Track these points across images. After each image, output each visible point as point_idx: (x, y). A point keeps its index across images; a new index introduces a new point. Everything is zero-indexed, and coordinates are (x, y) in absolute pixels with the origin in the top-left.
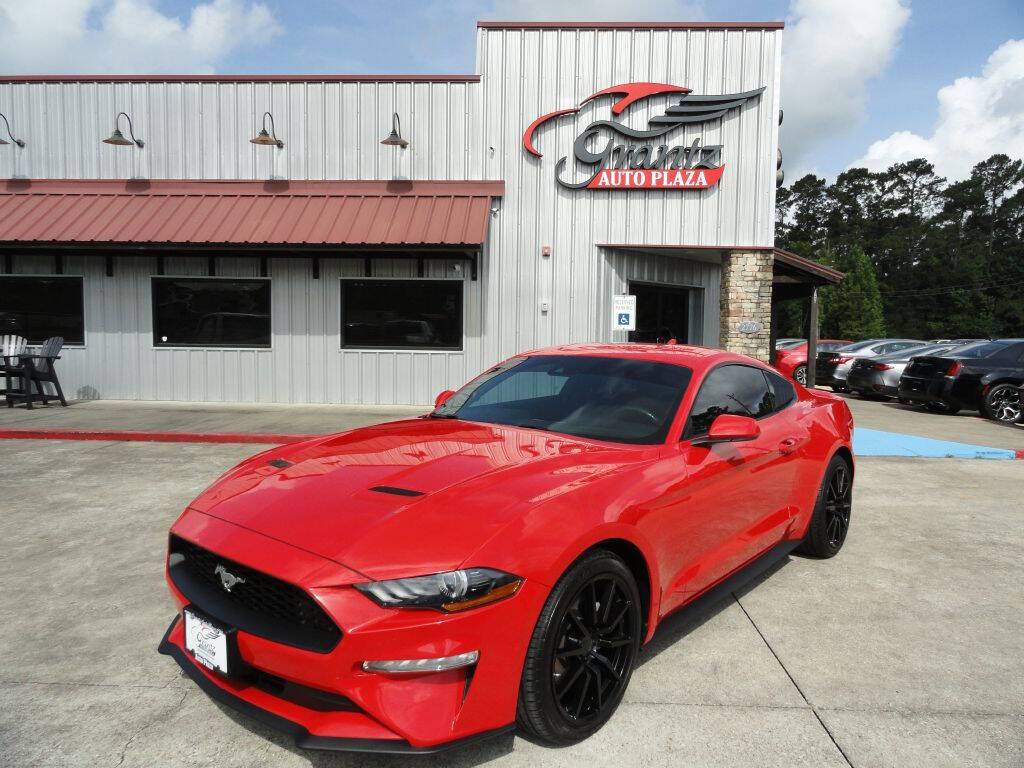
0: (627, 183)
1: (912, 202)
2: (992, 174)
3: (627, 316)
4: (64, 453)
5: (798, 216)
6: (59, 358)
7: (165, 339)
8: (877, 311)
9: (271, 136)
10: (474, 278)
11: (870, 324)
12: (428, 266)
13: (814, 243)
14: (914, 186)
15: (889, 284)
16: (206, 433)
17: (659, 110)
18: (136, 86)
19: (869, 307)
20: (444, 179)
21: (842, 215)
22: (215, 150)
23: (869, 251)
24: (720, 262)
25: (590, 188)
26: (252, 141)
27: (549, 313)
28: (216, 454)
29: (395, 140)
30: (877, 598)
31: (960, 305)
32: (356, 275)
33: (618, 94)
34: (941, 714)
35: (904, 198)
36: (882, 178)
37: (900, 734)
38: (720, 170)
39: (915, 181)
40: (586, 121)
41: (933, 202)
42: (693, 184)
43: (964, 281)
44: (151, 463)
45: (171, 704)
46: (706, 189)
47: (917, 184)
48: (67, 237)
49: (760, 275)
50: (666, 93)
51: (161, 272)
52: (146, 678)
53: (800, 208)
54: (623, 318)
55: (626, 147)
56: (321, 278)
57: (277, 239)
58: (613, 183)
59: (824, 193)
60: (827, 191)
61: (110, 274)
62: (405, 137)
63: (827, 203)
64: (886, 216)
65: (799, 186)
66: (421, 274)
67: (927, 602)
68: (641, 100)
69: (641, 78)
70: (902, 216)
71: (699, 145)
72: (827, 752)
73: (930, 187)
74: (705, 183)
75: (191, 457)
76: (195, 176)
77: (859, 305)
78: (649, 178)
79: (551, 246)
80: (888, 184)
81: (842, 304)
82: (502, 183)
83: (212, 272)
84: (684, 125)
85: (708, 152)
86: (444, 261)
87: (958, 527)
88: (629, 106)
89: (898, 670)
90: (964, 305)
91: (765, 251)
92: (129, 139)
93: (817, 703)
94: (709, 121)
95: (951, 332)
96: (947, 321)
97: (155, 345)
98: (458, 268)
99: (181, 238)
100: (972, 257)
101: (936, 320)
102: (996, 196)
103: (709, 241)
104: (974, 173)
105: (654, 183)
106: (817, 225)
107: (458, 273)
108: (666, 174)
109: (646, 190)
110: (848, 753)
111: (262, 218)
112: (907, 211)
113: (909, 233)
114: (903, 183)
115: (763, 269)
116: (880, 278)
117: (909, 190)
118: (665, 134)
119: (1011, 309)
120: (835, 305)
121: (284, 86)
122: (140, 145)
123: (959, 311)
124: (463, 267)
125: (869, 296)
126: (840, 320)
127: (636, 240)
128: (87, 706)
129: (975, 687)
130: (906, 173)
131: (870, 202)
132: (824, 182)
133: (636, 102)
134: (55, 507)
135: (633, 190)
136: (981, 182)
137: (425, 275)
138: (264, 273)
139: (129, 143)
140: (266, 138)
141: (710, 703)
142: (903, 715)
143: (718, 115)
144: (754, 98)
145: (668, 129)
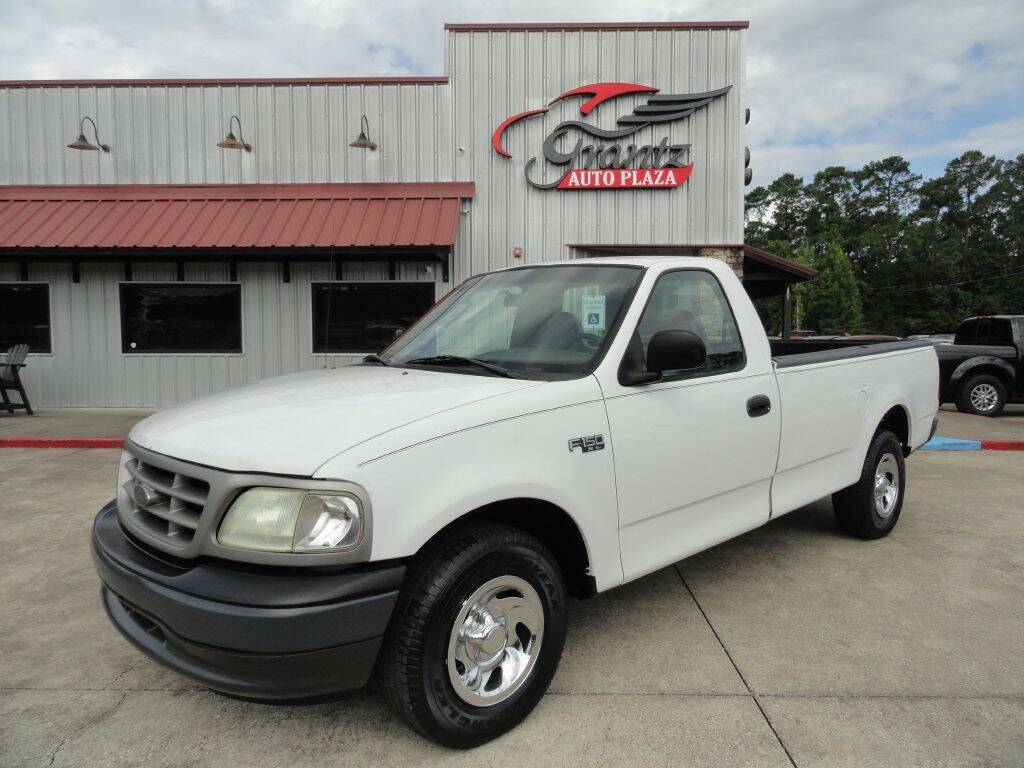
0: (597, 183)
1: (889, 200)
2: (966, 171)
3: (597, 316)
4: (25, 460)
5: (776, 216)
6: (24, 366)
7: (134, 345)
8: (856, 309)
9: (238, 140)
10: (446, 280)
11: (850, 322)
12: (400, 269)
13: (793, 243)
14: (891, 184)
15: (868, 282)
17: (627, 108)
18: (101, 91)
19: (847, 304)
20: (414, 181)
21: (820, 214)
22: (183, 155)
23: (848, 249)
25: (561, 188)
26: (220, 145)
29: (364, 142)
30: (829, 587)
31: (938, 301)
32: (327, 279)
33: (586, 94)
34: (879, 697)
35: (881, 196)
36: (858, 177)
37: (837, 717)
38: (688, 169)
39: (891, 179)
40: (555, 120)
41: (909, 200)
42: (662, 183)
43: (940, 277)
45: (108, 706)
46: (674, 187)
47: (894, 182)
48: (31, 243)
50: (633, 92)
51: (129, 277)
52: (86, 681)
53: (779, 207)
54: (593, 318)
55: (595, 145)
56: (292, 282)
57: (245, 243)
58: (583, 182)
59: (802, 192)
60: (805, 190)
61: (77, 280)
62: (373, 138)
63: (805, 202)
64: (863, 213)
65: (777, 186)
66: (392, 276)
67: (879, 589)
68: (609, 99)
69: (608, 78)
70: (879, 214)
71: (667, 144)
72: (764, 737)
73: (906, 184)
74: (674, 182)
76: (162, 180)
77: (839, 303)
78: (618, 178)
79: (522, 246)
80: (865, 183)
81: (821, 302)
82: (472, 185)
83: (181, 278)
84: (652, 124)
85: (676, 150)
86: (415, 264)
88: (597, 106)
89: (842, 656)
90: (942, 301)
91: (735, 249)
92: (94, 143)
93: (758, 690)
94: (676, 120)
95: (930, 328)
96: (926, 317)
97: (124, 351)
98: (429, 269)
99: (148, 243)
100: (948, 253)
101: (914, 316)
102: (970, 193)
104: (948, 170)
105: (623, 183)
106: (796, 224)
107: (431, 275)
108: (635, 173)
109: (616, 189)
110: (783, 738)
111: (231, 223)
112: (884, 208)
113: (887, 230)
114: (879, 180)
115: (733, 266)
116: (859, 276)
117: (886, 188)
118: (633, 134)
120: (815, 303)
121: (251, 88)
122: (106, 149)
123: (936, 307)
124: (435, 269)
125: (849, 294)
126: (820, 318)
127: (607, 239)
128: (22, 708)
129: (916, 671)
130: (882, 171)
131: (848, 200)
132: (801, 181)
133: (604, 102)
134: (11, 514)
135: (603, 189)
136: (955, 179)
137: (397, 277)
138: (234, 278)
139: (95, 148)
140: (234, 142)
141: (652, 692)
142: (841, 699)
143: (685, 113)
144: (720, 95)
145: (637, 128)
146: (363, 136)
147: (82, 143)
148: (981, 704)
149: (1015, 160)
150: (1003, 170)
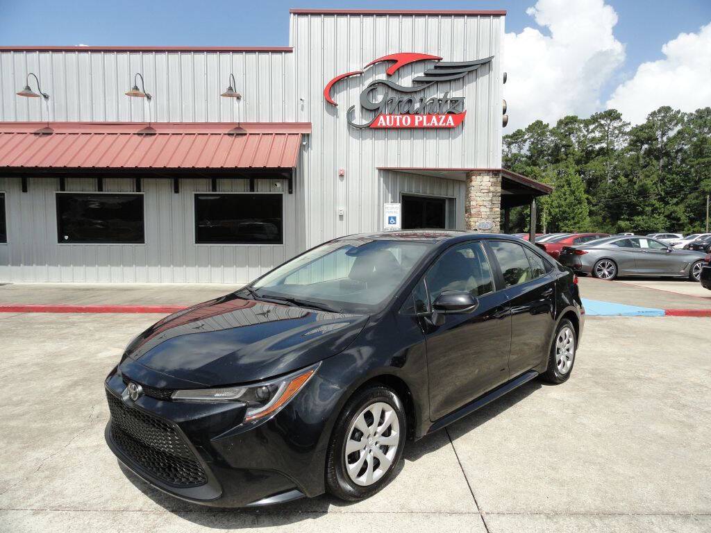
0: (398, 124)
1: (608, 140)
2: (660, 120)
3: (395, 218)
5: (530, 149)
7: (66, 237)
8: (585, 214)
9: (141, 91)
10: (291, 192)
12: (257, 184)
13: (542, 168)
14: (609, 128)
16: (88, 306)
17: (420, 71)
18: (43, 55)
19: (579, 211)
20: (268, 122)
21: (560, 149)
22: (102, 101)
23: (579, 173)
24: (465, 180)
25: (373, 128)
26: (127, 94)
27: (344, 218)
28: (93, 321)
29: (231, 93)
31: (640, 209)
32: (204, 188)
33: (390, 61)
34: (576, 514)
35: (602, 136)
36: (587, 123)
38: (462, 115)
39: (609, 125)
40: (368, 79)
41: (621, 139)
42: (444, 124)
44: (41, 328)
46: (453, 128)
47: (611, 127)
49: (492, 189)
50: (424, 60)
51: (63, 189)
53: (532, 144)
54: (392, 220)
55: (397, 97)
56: (180, 193)
57: (145, 165)
58: (388, 124)
59: (548, 133)
60: (551, 131)
61: (25, 190)
62: (239, 91)
63: (550, 140)
64: (590, 148)
65: (531, 129)
66: (252, 189)
68: (407, 65)
69: (407, 49)
70: (602, 149)
71: (448, 97)
73: (619, 128)
74: (452, 124)
75: (73, 324)
76: (87, 119)
77: (573, 210)
78: (413, 121)
79: (345, 169)
80: (591, 127)
82: (308, 125)
83: (100, 189)
84: (437, 82)
85: (455, 102)
86: (268, 180)
87: (616, 366)
88: (398, 70)
90: (643, 209)
91: (495, 173)
92: (37, 92)
93: (485, 508)
94: (455, 80)
95: (635, 228)
96: (632, 220)
97: (59, 242)
98: (279, 185)
99: (74, 164)
100: (648, 176)
101: (624, 220)
102: (663, 134)
103: (457, 165)
104: (648, 119)
105: (417, 124)
106: (544, 155)
107: (279, 188)
108: (425, 117)
109: (412, 128)
111: (135, 150)
112: (604, 145)
113: (606, 159)
114: (601, 126)
115: (494, 184)
116: (587, 191)
117: (605, 131)
118: (424, 89)
119: (674, 212)
121: (151, 54)
122: (46, 97)
123: (640, 213)
124: (282, 184)
125: (580, 204)
126: (560, 220)
127: (405, 164)
130: (603, 119)
131: (579, 139)
132: (548, 125)
135: (402, 128)
136: (654, 125)
137: (255, 189)
138: (139, 189)
139: (38, 96)
140: (137, 92)
141: (404, 511)
142: (548, 516)
143: (461, 75)
144: (486, 64)
145: (426, 86)
146: (230, 89)
147: (28, 92)
148: (653, 520)
149: (694, 113)
150: (686, 119)
